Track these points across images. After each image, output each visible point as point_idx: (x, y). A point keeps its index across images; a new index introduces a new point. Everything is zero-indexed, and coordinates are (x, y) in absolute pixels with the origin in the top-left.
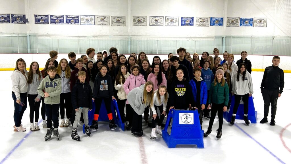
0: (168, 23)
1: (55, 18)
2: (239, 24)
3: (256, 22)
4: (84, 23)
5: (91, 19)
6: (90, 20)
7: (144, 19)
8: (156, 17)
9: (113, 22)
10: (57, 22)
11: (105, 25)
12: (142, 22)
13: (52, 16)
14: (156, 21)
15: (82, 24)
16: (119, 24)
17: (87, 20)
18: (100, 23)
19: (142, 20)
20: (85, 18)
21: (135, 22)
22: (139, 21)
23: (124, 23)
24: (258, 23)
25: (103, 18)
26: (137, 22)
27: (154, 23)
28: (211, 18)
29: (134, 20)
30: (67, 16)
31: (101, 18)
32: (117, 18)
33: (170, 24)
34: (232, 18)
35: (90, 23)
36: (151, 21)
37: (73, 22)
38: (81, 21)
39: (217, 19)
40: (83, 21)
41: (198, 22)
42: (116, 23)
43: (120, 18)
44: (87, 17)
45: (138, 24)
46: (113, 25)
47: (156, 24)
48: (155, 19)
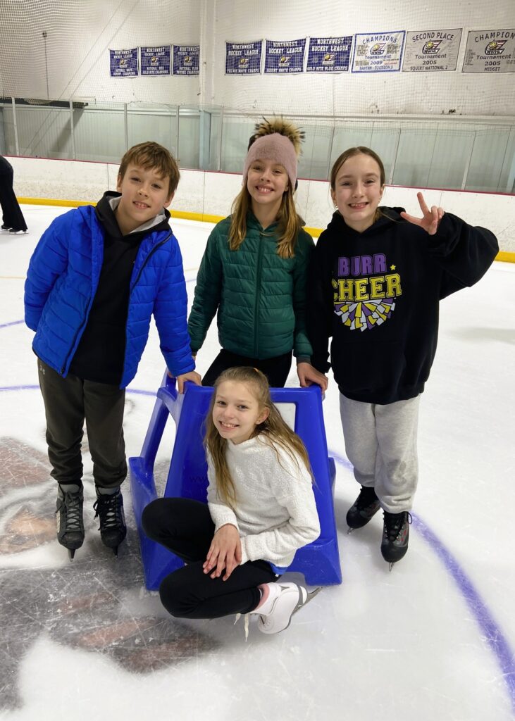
1: (278, 51)
4: (366, 63)
5: (389, 46)
6: (386, 53)
9: (470, 54)
10: (284, 65)
11: (442, 68)
13: (270, 44)
15: (357, 68)
16: (493, 63)
17: (377, 52)
18: (420, 62)
20: (371, 45)
25: (435, 39)
30: (314, 41)
31: (427, 40)
32: (492, 35)
35: (383, 64)
37: (328, 63)
38: (357, 58)
40: (362, 58)
42: (484, 61)
43: (504, 39)
44: (377, 38)
46: (468, 68)
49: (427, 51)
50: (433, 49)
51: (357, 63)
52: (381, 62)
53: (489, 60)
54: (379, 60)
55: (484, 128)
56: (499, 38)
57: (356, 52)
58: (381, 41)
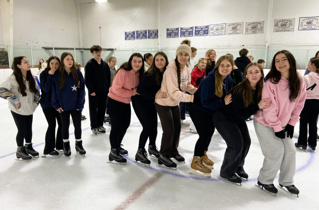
1: (185, 31)
5: (221, 28)
6: (220, 30)
7: (290, 22)
8: (309, 18)
9: (247, 29)
10: (187, 34)
11: (238, 33)
12: (288, 26)
14: (309, 23)
15: (211, 35)
16: (255, 31)
17: (217, 29)
18: (231, 32)
19: (288, 24)
20: (215, 28)
21: (277, 28)
23: (262, 29)
26: (280, 26)
27: (306, 27)
29: (276, 25)
30: (196, 27)
32: (253, 23)
35: (219, 33)
36: (300, 24)
37: (202, 33)
38: (211, 32)
40: (213, 32)
42: (251, 31)
44: (217, 26)
45: (281, 29)
46: (247, 33)
47: (308, 28)
48: (307, 21)
49: (233, 29)
50: (235, 28)
51: (211, 33)
52: (219, 32)
53: (253, 30)
55: (254, 50)
56: (255, 24)
57: (210, 30)
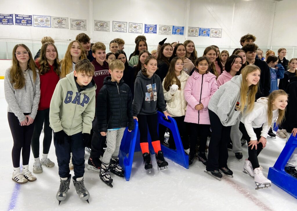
0: (132, 29)
1: (1, 17)
2: (198, 33)
3: (213, 33)
4: (38, 24)
5: (46, 20)
6: (45, 22)
7: (106, 24)
8: (119, 22)
9: (72, 25)
11: (64, 28)
12: (105, 27)
14: (120, 26)
15: (35, 25)
16: (79, 28)
17: (42, 21)
18: (57, 26)
19: (105, 25)
20: (40, 19)
21: (97, 27)
22: (102, 26)
24: (214, 33)
26: (99, 26)
27: (118, 29)
28: (173, 27)
29: (96, 25)
30: (17, 15)
32: (77, 20)
33: (133, 30)
34: (192, 28)
35: (45, 25)
36: (114, 27)
37: (24, 23)
38: (35, 22)
39: (178, 28)
41: (161, 30)
43: (80, 22)
44: (41, 17)
45: (100, 28)
46: (72, 28)
47: (119, 30)
48: (118, 24)
49: (59, 23)
50: (60, 22)
53: (77, 27)
54: (43, 24)
56: (79, 21)
57: (34, 21)
58: (43, 18)
